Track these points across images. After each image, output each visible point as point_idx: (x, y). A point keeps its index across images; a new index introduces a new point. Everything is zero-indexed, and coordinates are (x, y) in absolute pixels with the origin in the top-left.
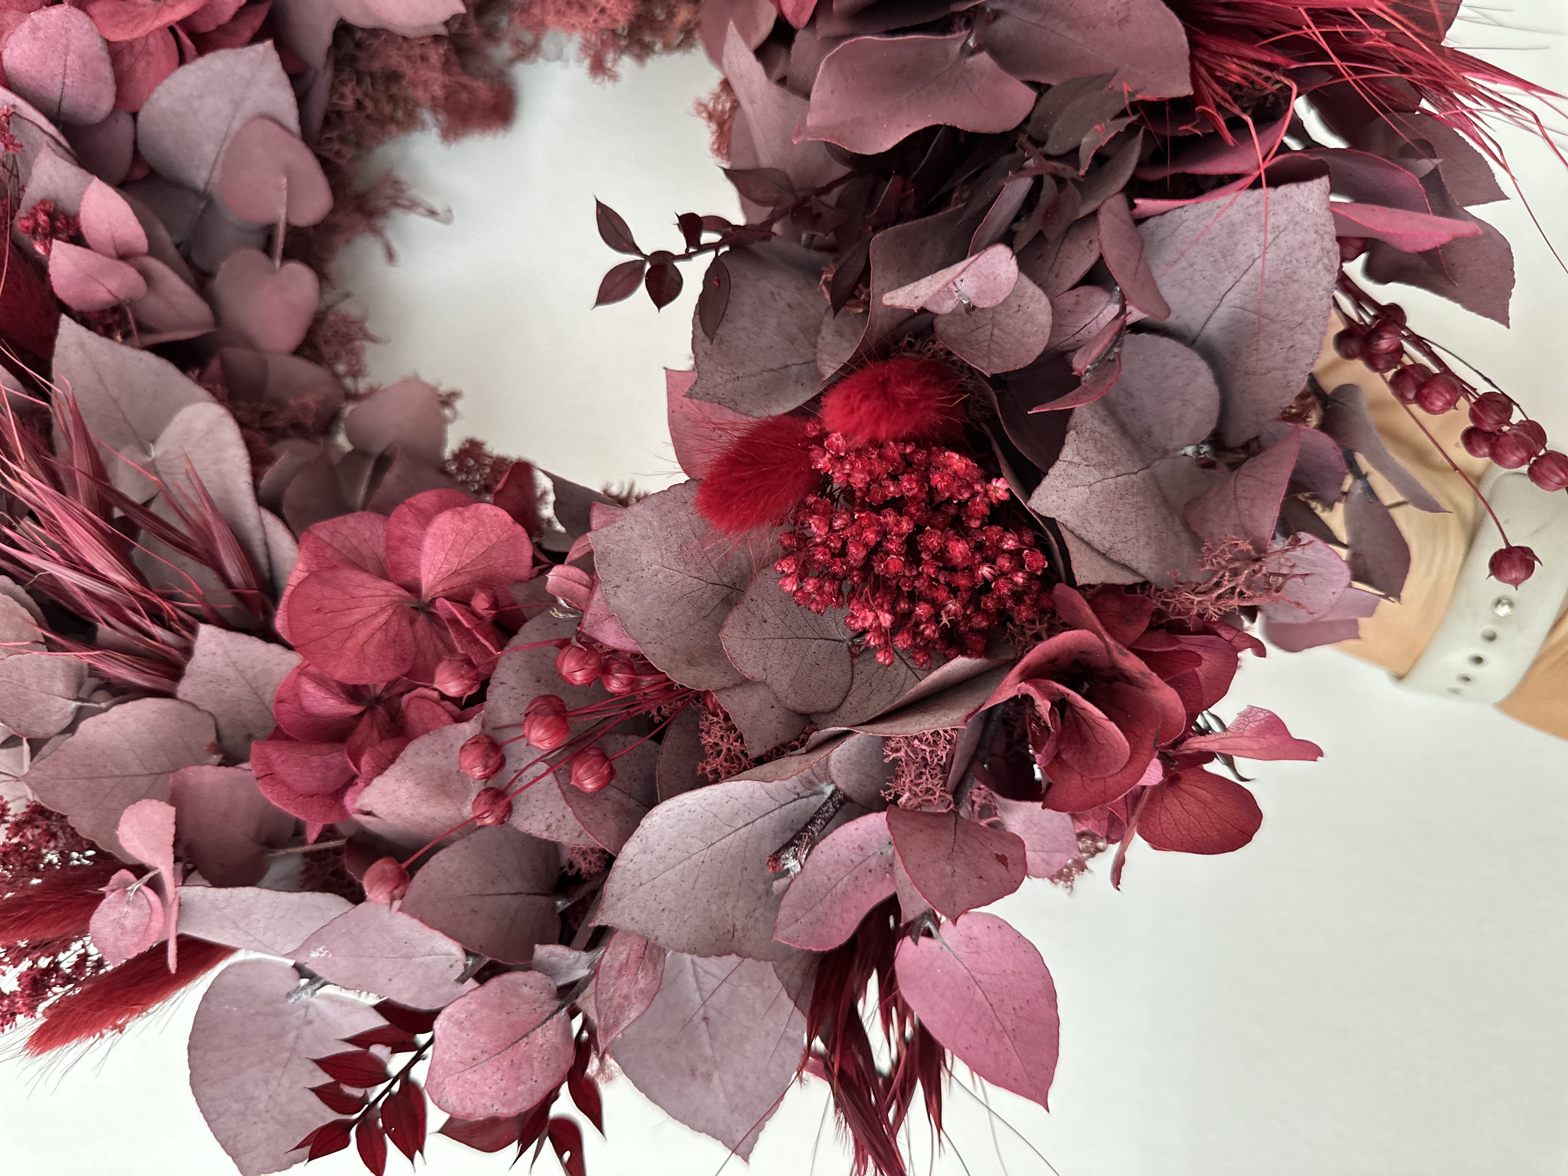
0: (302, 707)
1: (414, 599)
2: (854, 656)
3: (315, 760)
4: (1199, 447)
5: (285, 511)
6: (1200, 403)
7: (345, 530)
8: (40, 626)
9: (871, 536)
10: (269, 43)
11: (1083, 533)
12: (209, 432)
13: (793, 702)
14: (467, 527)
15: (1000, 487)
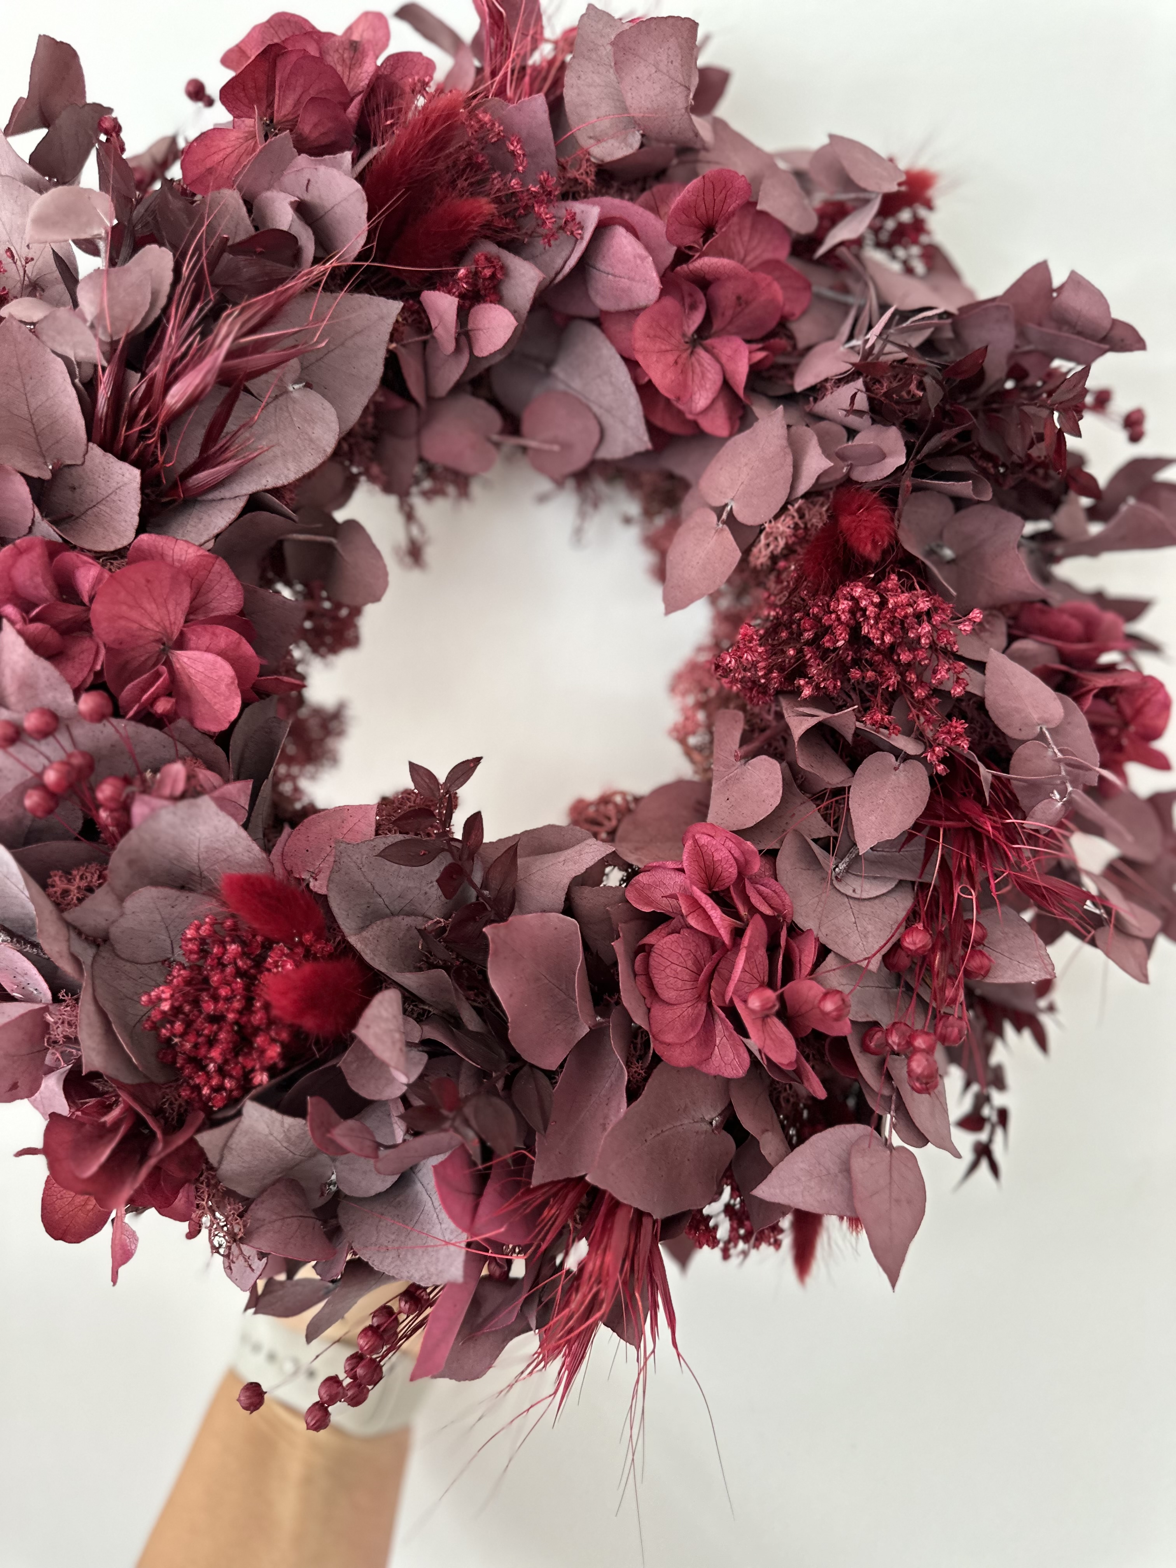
0: (78, 568)
1: (171, 644)
2: (163, 962)
3: (39, 580)
4: (335, 1184)
5: (248, 516)
6: (363, 1184)
7: (225, 580)
8: (127, 335)
9: (223, 992)
10: (649, 446)
11: (238, 1132)
12: (311, 440)
13: (114, 932)
14: (223, 687)
15: (262, 1078)
